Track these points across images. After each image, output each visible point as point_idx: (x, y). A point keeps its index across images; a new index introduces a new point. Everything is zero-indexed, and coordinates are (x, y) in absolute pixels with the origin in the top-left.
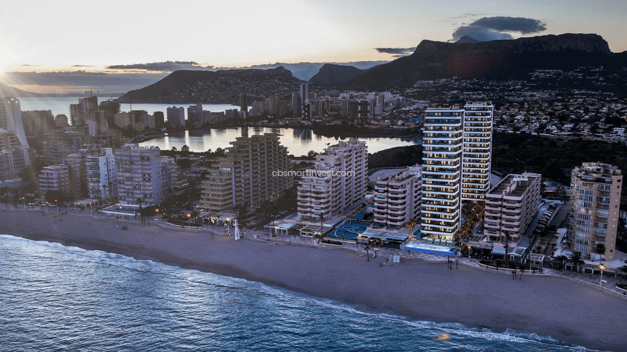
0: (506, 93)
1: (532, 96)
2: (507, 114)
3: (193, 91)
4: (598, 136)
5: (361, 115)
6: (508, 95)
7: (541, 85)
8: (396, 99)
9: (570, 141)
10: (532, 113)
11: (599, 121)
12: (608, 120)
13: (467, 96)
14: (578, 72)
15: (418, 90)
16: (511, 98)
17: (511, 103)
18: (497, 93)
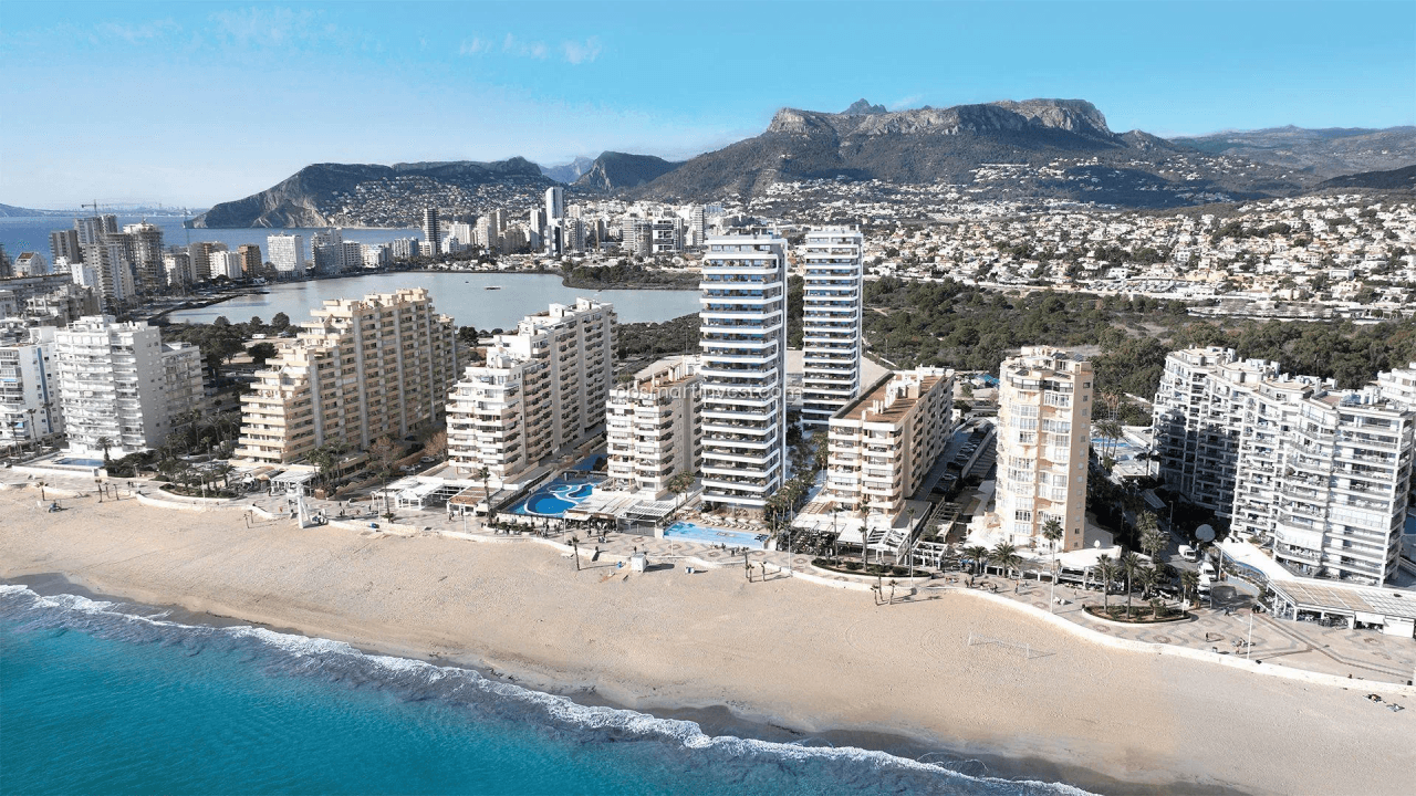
0: (930, 207)
1: (974, 212)
2: (927, 246)
3: (346, 204)
4: (1082, 285)
5: (660, 248)
6: (933, 211)
7: (993, 193)
8: (731, 216)
9: (1032, 294)
10: (969, 243)
11: (1085, 256)
12: (1100, 255)
13: (861, 211)
14: (1056, 168)
15: (773, 200)
16: (938, 217)
17: (937, 224)
18: (915, 207)
